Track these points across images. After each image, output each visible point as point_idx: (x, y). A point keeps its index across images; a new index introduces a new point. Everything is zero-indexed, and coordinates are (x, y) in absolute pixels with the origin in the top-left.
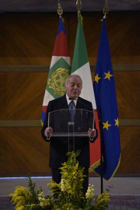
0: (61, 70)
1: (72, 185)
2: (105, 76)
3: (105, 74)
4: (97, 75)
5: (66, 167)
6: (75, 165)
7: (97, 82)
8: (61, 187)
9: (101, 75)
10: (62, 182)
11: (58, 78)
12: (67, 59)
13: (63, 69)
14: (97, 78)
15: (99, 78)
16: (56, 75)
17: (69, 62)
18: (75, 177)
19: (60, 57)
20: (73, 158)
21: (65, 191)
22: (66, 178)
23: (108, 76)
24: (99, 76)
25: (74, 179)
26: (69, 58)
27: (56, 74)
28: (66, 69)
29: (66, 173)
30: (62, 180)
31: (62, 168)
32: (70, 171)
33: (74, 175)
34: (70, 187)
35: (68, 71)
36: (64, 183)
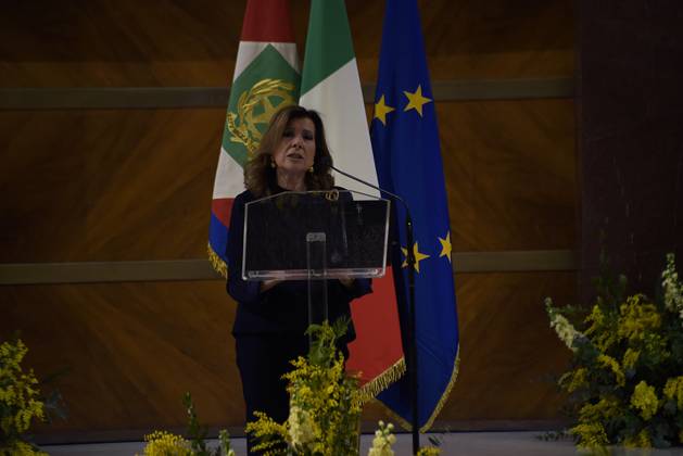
0: (269, 85)
1: (324, 428)
2: (407, 101)
3: (408, 95)
4: (382, 100)
5: (304, 371)
6: (332, 365)
7: (383, 120)
8: (291, 432)
9: (396, 101)
10: (293, 417)
11: (259, 110)
12: (287, 50)
13: (276, 83)
14: (382, 110)
15: (388, 110)
16: (253, 102)
17: (292, 60)
18: (332, 403)
19: (265, 45)
20: (327, 344)
21: (305, 445)
22: (305, 406)
23: (416, 101)
24: (387, 104)
25: (332, 409)
26: (292, 46)
27: (253, 97)
28: (285, 81)
29: (305, 390)
30: (294, 411)
31: (291, 376)
32: (317, 384)
33: (331, 396)
34: (318, 433)
35: (289, 87)
36: (301, 421)
